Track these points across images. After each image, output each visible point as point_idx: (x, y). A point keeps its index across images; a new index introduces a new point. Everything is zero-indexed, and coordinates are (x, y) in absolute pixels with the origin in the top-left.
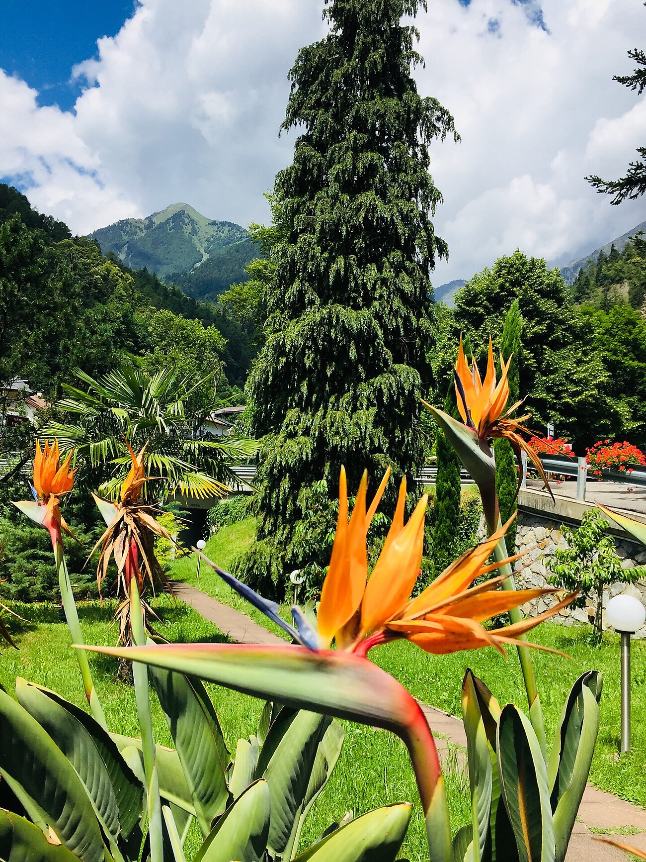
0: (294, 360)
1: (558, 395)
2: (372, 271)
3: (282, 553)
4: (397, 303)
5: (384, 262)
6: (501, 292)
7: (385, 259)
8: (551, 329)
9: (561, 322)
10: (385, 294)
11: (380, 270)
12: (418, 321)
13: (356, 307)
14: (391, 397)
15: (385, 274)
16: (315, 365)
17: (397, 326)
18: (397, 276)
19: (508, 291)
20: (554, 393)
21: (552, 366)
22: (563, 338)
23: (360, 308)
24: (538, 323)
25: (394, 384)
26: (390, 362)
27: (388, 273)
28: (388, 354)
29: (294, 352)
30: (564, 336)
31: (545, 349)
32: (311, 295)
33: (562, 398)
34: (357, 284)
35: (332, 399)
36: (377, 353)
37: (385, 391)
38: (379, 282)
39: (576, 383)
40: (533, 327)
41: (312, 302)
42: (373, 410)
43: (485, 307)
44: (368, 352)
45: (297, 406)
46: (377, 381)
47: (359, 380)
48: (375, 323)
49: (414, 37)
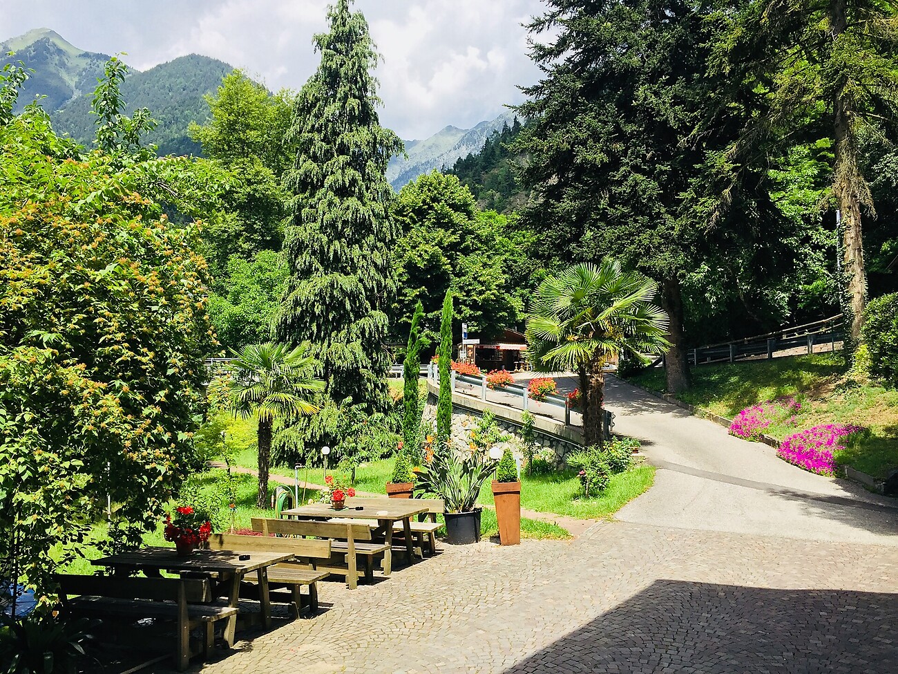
0: (307, 308)
1: (468, 293)
2: (356, 250)
3: (303, 436)
4: (373, 271)
5: (363, 244)
6: (423, 205)
7: (363, 241)
8: (463, 238)
9: (471, 232)
10: (365, 265)
11: (361, 247)
12: (385, 281)
13: (347, 274)
14: (370, 333)
15: (365, 252)
16: (322, 313)
17: (373, 286)
18: (372, 253)
19: (428, 204)
20: (465, 291)
21: (464, 269)
22: (472, 246)
23: (349, 274)
24: (453, 233)
25: (372, 325)
26: (369, 310)
27: (366, 252)
28: (368, 304)
29: (307, 304)
30: (473, 243)
31: (459, 255)
32: (317, 264)
33: (471, 296)
34: (346, 258)
35: (333, 334)
36: (361, 304)
37: (367, 329)
38: (361, 257)
39: (482, 283)
40: (449, 236)
41: (317, 270)
42: (359, 341)
43: (411, 218)
44: (355, 304)
45: (308, 338)
46: (362, 322)
47: (350, 322)
48: (360, 285)
49: (376, 84)
